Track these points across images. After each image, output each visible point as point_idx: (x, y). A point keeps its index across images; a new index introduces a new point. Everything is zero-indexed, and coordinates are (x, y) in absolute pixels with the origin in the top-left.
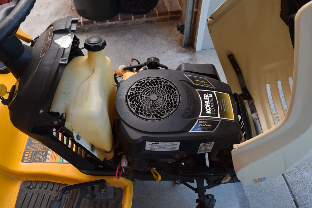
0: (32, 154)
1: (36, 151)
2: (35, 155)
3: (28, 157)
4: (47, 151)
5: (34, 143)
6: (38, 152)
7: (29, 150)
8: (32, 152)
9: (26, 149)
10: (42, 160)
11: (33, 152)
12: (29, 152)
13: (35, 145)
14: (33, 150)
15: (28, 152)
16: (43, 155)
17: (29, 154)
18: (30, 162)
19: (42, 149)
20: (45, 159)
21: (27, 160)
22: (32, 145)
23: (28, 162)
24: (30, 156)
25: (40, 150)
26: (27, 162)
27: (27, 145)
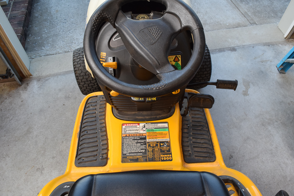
0: (163, 154)
1: (160, 152)
2: (164, 151)
3: (166, 157)
4: (159, 143)
5: (153, 156)
6: (161, 149)
7: (159, 158)
8: (161, 155)
9: (159, 161)
10: (168, 144)
11: (161, 154)
12: (161, 157)
13: (154, 154)
14: (159, 155)
15: (162, 158)
16: (163, 145)
17: (163, 157)
18: (171, 154)
19: (157, 147)
20: (167, 142)
21: (169, 157)
22: (154, 157)
23: (171, 156)
24: (166, 156)
25: (159, 149)
26: (172, 157)
27: (155, 161)
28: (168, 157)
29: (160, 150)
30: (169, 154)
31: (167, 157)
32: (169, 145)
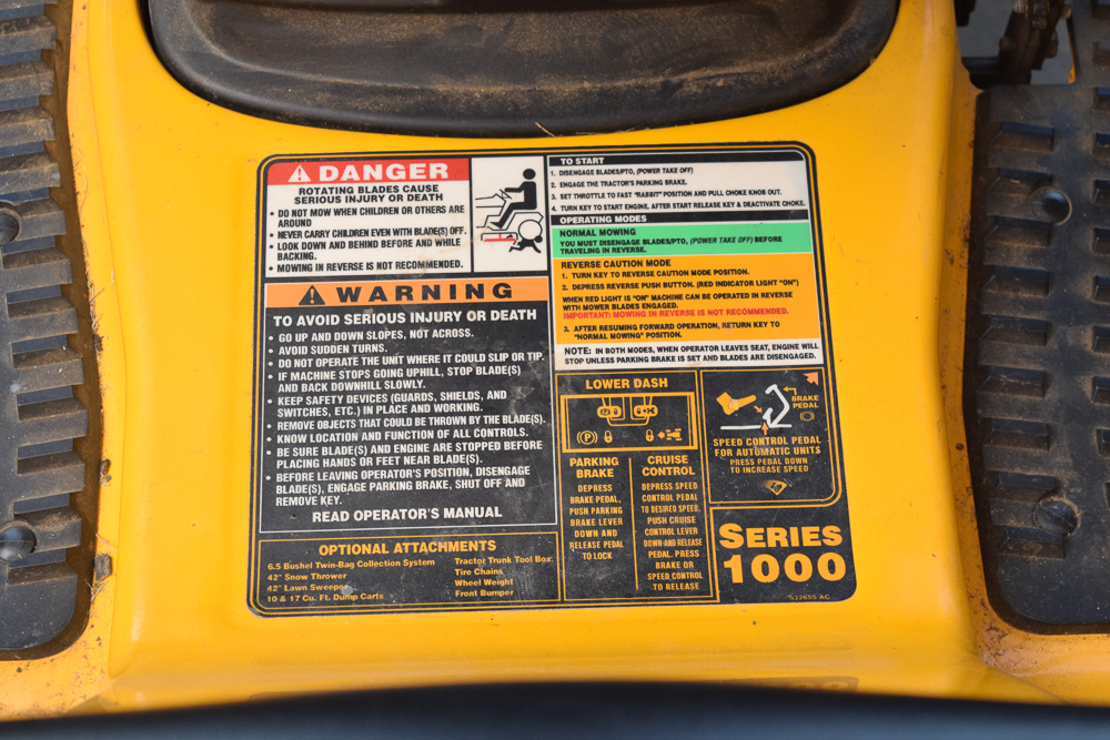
0: (747, 521)
1: (707, 491)
2: (751, 486)
3: (781, 553)
4: (700, 383)
5: (623, 532)
6: (720, 465)
7: (700, 564)
8: (725, 530)
9: (702, 594)
10: (807, 402)
11: (721, 519)
12: (725, 554)
13: (641, 517)
14: (700, 524)
15: (735, 564)
16: (746, 414)
17: (747, 554)
18: (839, 516)
19: (676, 435)
20: (795, 378)
21: (814, 554)
22: (643, 551)
23: (838, 540)
24: (777, 536)
25: (693, 457)
26: (846, 550)
27: (650, 594)
28: (801, 549)
29: (706, 468)
30: (820, 518)
31: (791, 550)
32: (820, 411)
